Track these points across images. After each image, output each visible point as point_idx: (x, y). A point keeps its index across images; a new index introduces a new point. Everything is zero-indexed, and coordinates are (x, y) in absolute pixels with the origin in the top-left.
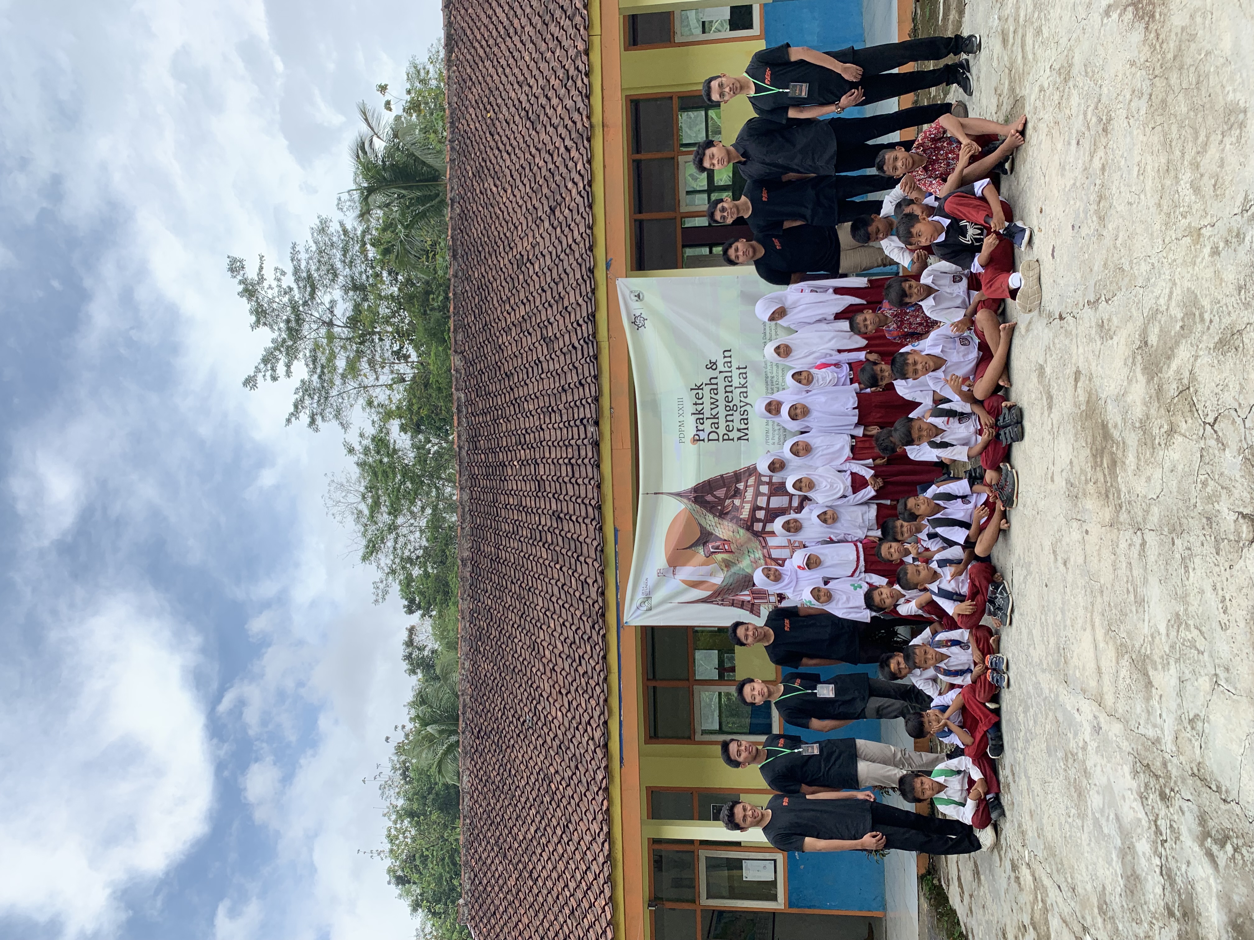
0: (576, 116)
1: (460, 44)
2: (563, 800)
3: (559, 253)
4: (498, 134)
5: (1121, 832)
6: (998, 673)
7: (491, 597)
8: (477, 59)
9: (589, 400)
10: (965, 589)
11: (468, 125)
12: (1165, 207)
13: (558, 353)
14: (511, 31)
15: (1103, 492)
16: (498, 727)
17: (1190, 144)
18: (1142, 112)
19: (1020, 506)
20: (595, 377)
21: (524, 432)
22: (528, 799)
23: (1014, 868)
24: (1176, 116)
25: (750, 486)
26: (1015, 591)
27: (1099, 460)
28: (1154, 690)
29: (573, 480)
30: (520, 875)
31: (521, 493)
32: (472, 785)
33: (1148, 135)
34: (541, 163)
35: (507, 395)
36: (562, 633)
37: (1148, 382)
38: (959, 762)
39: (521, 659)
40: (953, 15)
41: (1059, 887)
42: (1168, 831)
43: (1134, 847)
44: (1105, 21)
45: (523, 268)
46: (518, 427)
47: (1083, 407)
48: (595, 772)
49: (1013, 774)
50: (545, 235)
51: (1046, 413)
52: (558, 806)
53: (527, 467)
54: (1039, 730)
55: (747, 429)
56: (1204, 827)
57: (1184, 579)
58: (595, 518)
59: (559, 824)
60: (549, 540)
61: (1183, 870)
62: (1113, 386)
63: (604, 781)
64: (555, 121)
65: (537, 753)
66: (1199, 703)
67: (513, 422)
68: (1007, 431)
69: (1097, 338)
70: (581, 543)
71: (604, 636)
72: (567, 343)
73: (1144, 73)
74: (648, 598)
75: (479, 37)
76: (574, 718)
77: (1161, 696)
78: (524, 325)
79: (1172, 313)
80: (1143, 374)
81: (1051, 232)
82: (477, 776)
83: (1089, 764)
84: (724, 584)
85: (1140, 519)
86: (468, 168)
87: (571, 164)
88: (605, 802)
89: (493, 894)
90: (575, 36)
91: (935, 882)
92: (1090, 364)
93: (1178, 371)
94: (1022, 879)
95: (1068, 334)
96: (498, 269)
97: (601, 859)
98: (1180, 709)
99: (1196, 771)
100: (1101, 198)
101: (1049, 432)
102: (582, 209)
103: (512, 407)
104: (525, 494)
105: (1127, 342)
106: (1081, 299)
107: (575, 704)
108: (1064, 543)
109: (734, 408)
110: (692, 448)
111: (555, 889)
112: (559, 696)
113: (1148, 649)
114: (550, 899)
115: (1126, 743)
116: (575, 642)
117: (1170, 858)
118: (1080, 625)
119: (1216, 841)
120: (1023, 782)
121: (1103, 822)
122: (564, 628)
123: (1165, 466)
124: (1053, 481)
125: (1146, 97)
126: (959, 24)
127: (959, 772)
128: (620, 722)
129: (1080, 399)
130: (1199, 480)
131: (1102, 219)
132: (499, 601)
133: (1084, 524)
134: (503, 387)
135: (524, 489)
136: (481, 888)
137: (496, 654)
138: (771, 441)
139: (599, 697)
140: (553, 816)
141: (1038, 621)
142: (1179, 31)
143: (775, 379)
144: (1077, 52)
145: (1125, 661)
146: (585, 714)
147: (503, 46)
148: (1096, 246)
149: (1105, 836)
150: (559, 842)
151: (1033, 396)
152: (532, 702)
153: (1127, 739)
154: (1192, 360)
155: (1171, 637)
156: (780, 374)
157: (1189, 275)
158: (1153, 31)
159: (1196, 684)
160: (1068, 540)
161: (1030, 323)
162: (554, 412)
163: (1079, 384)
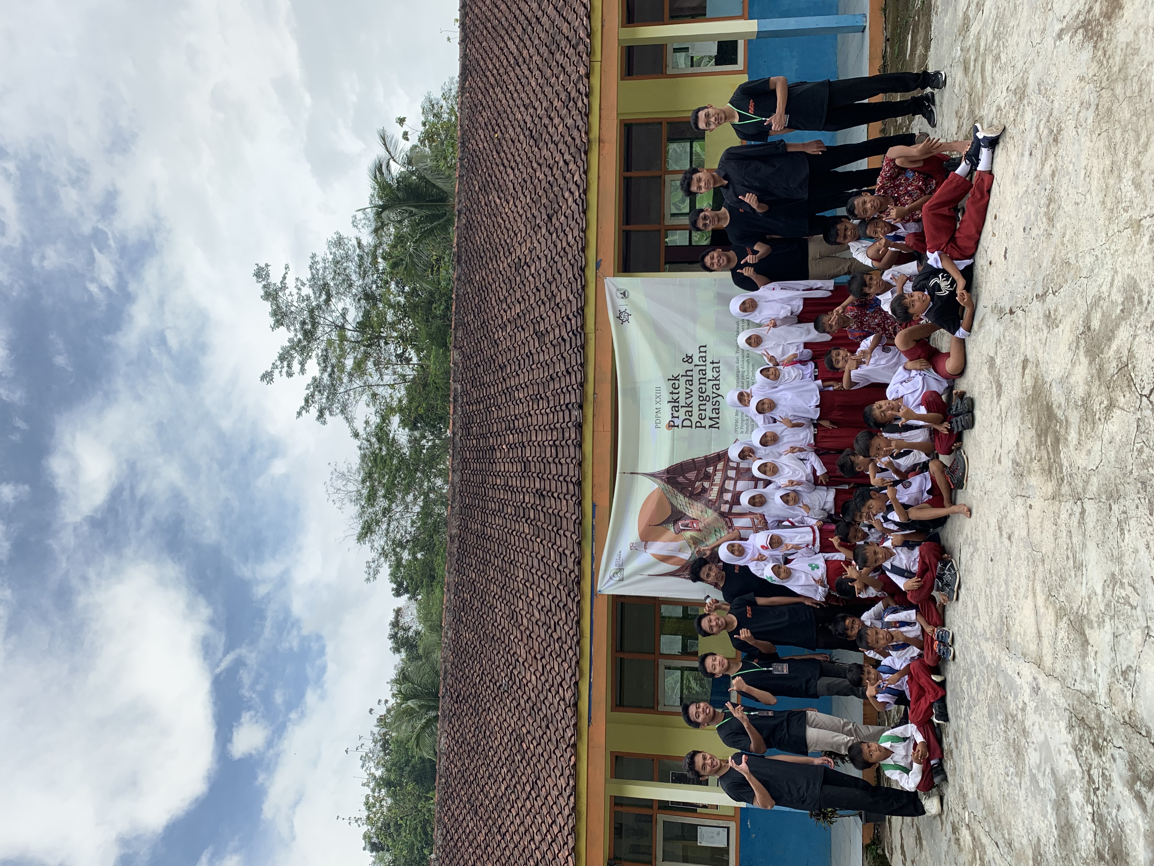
0: (575, 133)
1: (474, 73)
2: (533, 758)
3: (554, 256)
4: (504, 151)
5: (1056, 785)
6: (945, 646)
7: (476, 570)
8: (488, 86)
9: (575, 387)
10: (915, 568)
11: (477, 145)
12: (1109, 204)
13: (549, 345)
14: (521, 60)
15: (1047, 468)
16: (476, 692)
17: (1133, 146)
18: (1090, 121)
19: (969, 490)
20: (582, 365)
21: (513, 418)
22: (500, 758)
23: (955, 830)
24: (1119, 122)
25: (719, 470)
26: (963, 567)
27: (1043, 439)
28: (1090, 647)
29: (557, 460)
30: (490, 831)
31: (508, 474)
32: (449, 746)
33: (1094, 141)
34: (542, 177)
35: (500, 385)
36: (539, 602)
37: (1090, 363)
38: (905, 730)
39: (500, 628)
40: (920, 50)
41: (997, 844)
42: (1100, 779)
43: (1068, 798)
44: (1058, 43)
45: (521, 271)
46: (508, 414)
47: (1030, 392)
48: (564, 731)
49: (956, 741)
50: (542, 240)
51: (995, 400)
52: (528, 764)
53: (515, 450)
54: (981, 697)
55: (718, 418)
56: (1134, 771)
57: (1120, 541)
58: (574, 494)
59: (528, 781)
60: (532, 516)
61: (1114, 815)
62: (1057, 370)
63: (573, 739)
64: (556, 138)
65: (511, 715)
66: (1131, 655)
67: (504, 409)
68: (959, 419)
69: (1044, 327)
70: (561, 517)
71: (579, 602)
72: (557, 336)
73: (1092, 86)
74: (621, 569)
75: (491, 67)
76: (547, 681)
77: (1096, 653)
78: (518, 321)
79: (1114, 299)
80: (1086, 356)
81: (1004, 236)
82: (453, 738)
83: (1027, 724)
84: (692, 560)
85: (1080, 490)
86: (475, 183)
87: (568, 176)
88: (573, 758)
89: (463, 849)
90: (578, 62)
91: (880, 851)
92: (1037, 352)
93: (1118, 351)
94: (961, 840)
95: (1018, 326)
96: (498, 272)
97: (566, 812)
98: (1113, 662)
99: (1127, 719)
100: (1050, 200)
101: (998, 418)
102: (576, 216)
103: (503, 396)
104: (512, 474)
105: (1071, 328)
106: (1030, 294)
107: (548, 667)
108: (1009, 519)
109: (707, 399)
110: (667, 433)
111: (522, 843)
112: (534, 661)
113: (1085, 609)
114: (516, 852)
115: (1063, 700)
116: (551, 610)
117: (1102, 804)
118: (1022, 594)
119: (1144, 784)
120: (965, 748)
121: (1039, 777)
122: (541, 597)
123: (1105, 439)
124: (1000, 462)
125: (1093, 107)
126: (925, 57)
127: (905, 739)
128: (590, 682)
129: (1027, 384)
130: (1135, 448)
131: (1051, 220)
132: (482, 574)
133: (1028, 501)
134: (496, 378)
135: (511, 470)
136: (452, 843)
137: (477, 623)
138: (739, 430)
139: (571, 660)
140: (523, 774)
141: (983, 593)
142: (1124, 46)
143: (746, 374)
144: (1031, 72)
145: (1063, 624)
146: (558, 677)
147: (512, 74)
148: (1045, 245)
149: (1041, 790)
150: (528, 798)
151: (984, 386)
152: (508, 667)
153: (1064, 696)
154: (1131, 339)
155: (1107, 596)
156: (751, 369)
157: (1130, 263)
158: (1101, 48)
159: (1129, 637)
160: (1013, 516)
161: (982, 320)
162: (542, 399)
163: (1027, 371)
